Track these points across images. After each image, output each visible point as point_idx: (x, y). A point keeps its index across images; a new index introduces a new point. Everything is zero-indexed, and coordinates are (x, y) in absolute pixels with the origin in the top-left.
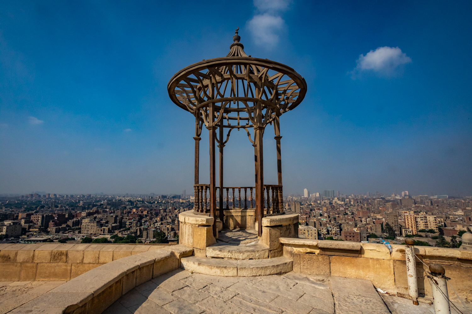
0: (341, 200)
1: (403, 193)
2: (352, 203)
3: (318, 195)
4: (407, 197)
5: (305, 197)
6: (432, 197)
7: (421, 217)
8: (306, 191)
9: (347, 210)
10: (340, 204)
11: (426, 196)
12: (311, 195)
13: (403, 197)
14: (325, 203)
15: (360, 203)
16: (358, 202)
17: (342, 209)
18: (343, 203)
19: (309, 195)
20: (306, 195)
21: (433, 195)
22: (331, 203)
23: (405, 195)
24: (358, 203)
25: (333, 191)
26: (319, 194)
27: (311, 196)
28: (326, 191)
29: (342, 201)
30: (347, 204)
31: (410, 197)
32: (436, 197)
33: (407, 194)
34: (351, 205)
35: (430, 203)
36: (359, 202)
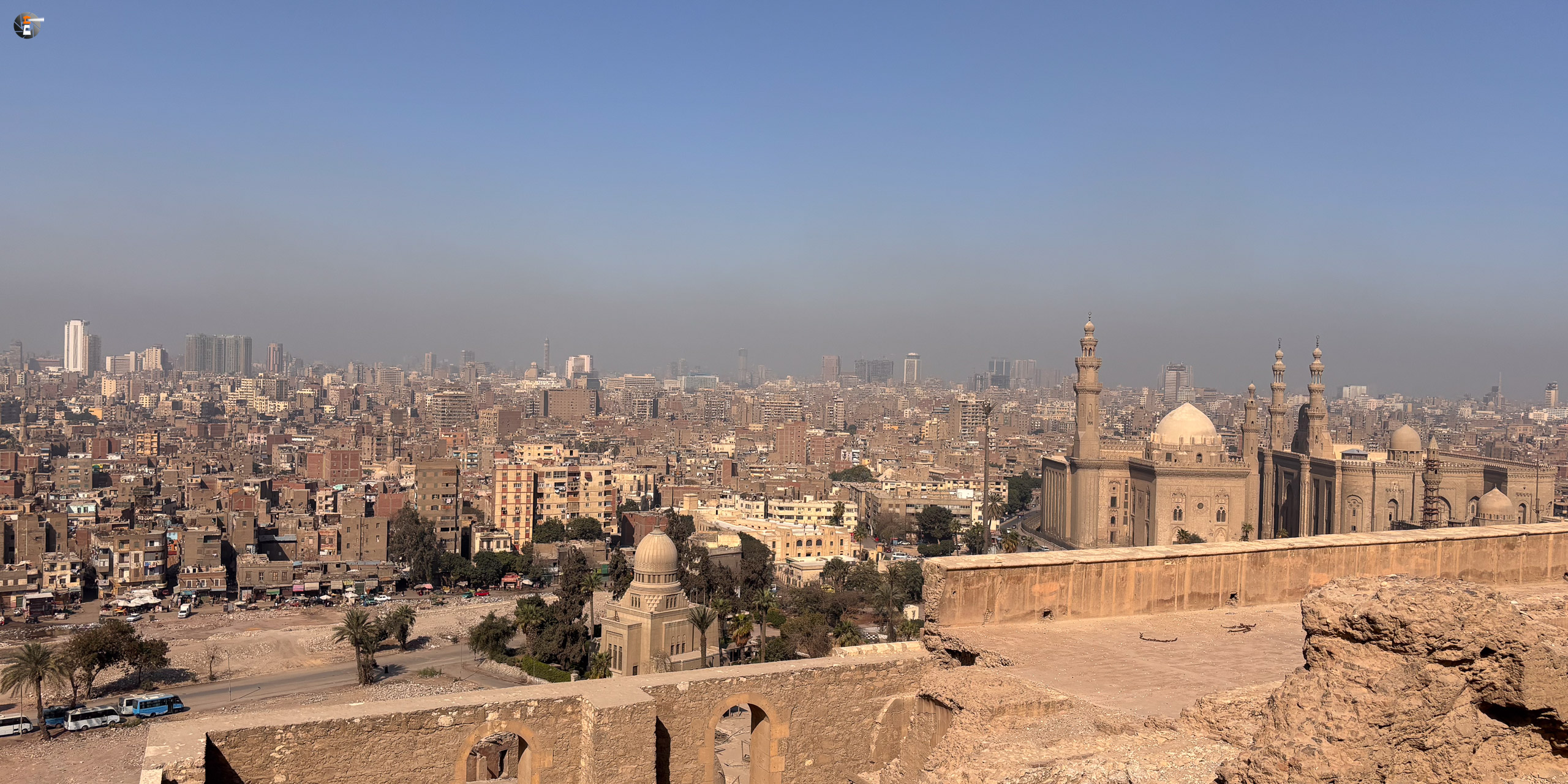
0: (274, 393)
2: (328, 409)
3: (152, 359)
5: (72, 369)
6: (665, 385)
7: (557, 474)
8: (75, 335)
9: (275, 448)
10: (262, 416)
12: (108, 359)
14: (177, 405)
15: (370, 408)
16: (356, 405)
17: (254, 438)
18: (282, 405)
19: (94, 361)
20: (75, 361)
21: (675, 376)
22: (211, 410)
23: (577, 375)
24: (357, 407)
25: (248, 342)
26: (164, 355)
27: (108, 368)
28: (203, 343)
29: (280, 400)
30: (301, 413)
32: (681, 382)
33: (586, 368)
34: (318, 419)
36: (364, 405)
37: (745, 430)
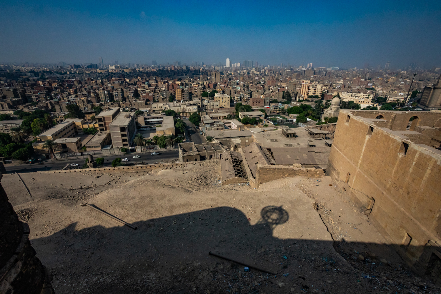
1: (308, 65)
2: (266, 73)
3: (239, 65)
4: (310, 69)
6: (328, 69)
7: (313, 86)
8: (228, 61)
9: (260, 80)
10: (256, 74)
11: (324, 67)
13: (307, 69)
14: (243, 72)
15: (273, 73)
16: (271, 73)
17: (257, 78)
18: (259, 73)
19: (231, 65)
20: (228, 65)
21: (329, 67)
22: (248, 73)
23: (310, 67)
25: (253, 61)
28: (246, 62)
29: (259, 71)
30: (262, 74)
31: (313, 68)
32: (331, 69)
33: (311, 66)
34: (265, 75)
35: (325, 74)
37: (345, 79)
